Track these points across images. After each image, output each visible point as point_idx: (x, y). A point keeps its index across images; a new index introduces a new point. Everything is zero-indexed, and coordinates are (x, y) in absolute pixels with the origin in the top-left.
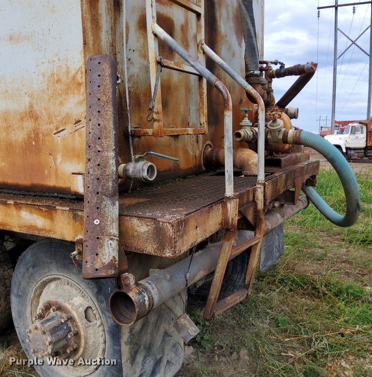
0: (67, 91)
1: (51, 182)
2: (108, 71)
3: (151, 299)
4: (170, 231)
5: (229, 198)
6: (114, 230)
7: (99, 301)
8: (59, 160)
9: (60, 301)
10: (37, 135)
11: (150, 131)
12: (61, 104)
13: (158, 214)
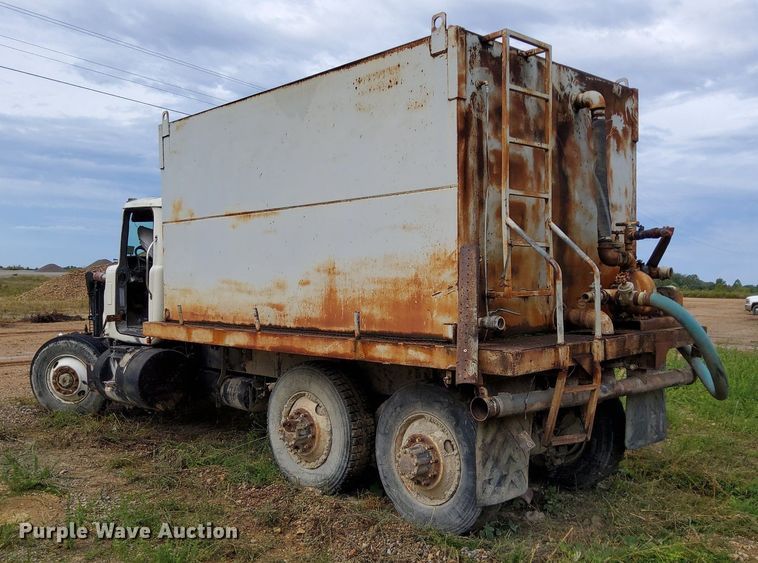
0: (444, 266)
1: (428, 331)
2: (474, 256)
3: (498, 407)
4: (511, 359)
5: (560, 345)
6: (475, 357)
7: (457, 432)
8: (435, 315)
9: (424, 433)
10: (419, 297)
11: (502, 294)
12: (439, 274)
13: (504, 350)
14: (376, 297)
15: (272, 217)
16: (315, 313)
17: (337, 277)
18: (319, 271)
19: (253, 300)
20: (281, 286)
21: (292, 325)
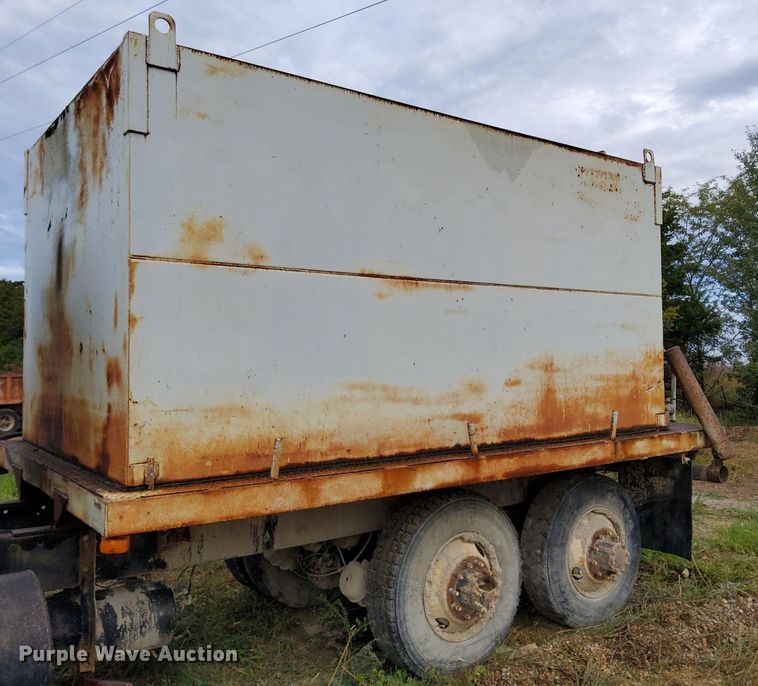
8: (649, 407)
10: (637, 391)
12: (651, 371)
14: (600, 395)
15: (459, 293)
16: (527, 419)
17: (556, 375)
18: (532, 367)
19: (423, 411)
20: (476, 389)
21: (496, 440)
